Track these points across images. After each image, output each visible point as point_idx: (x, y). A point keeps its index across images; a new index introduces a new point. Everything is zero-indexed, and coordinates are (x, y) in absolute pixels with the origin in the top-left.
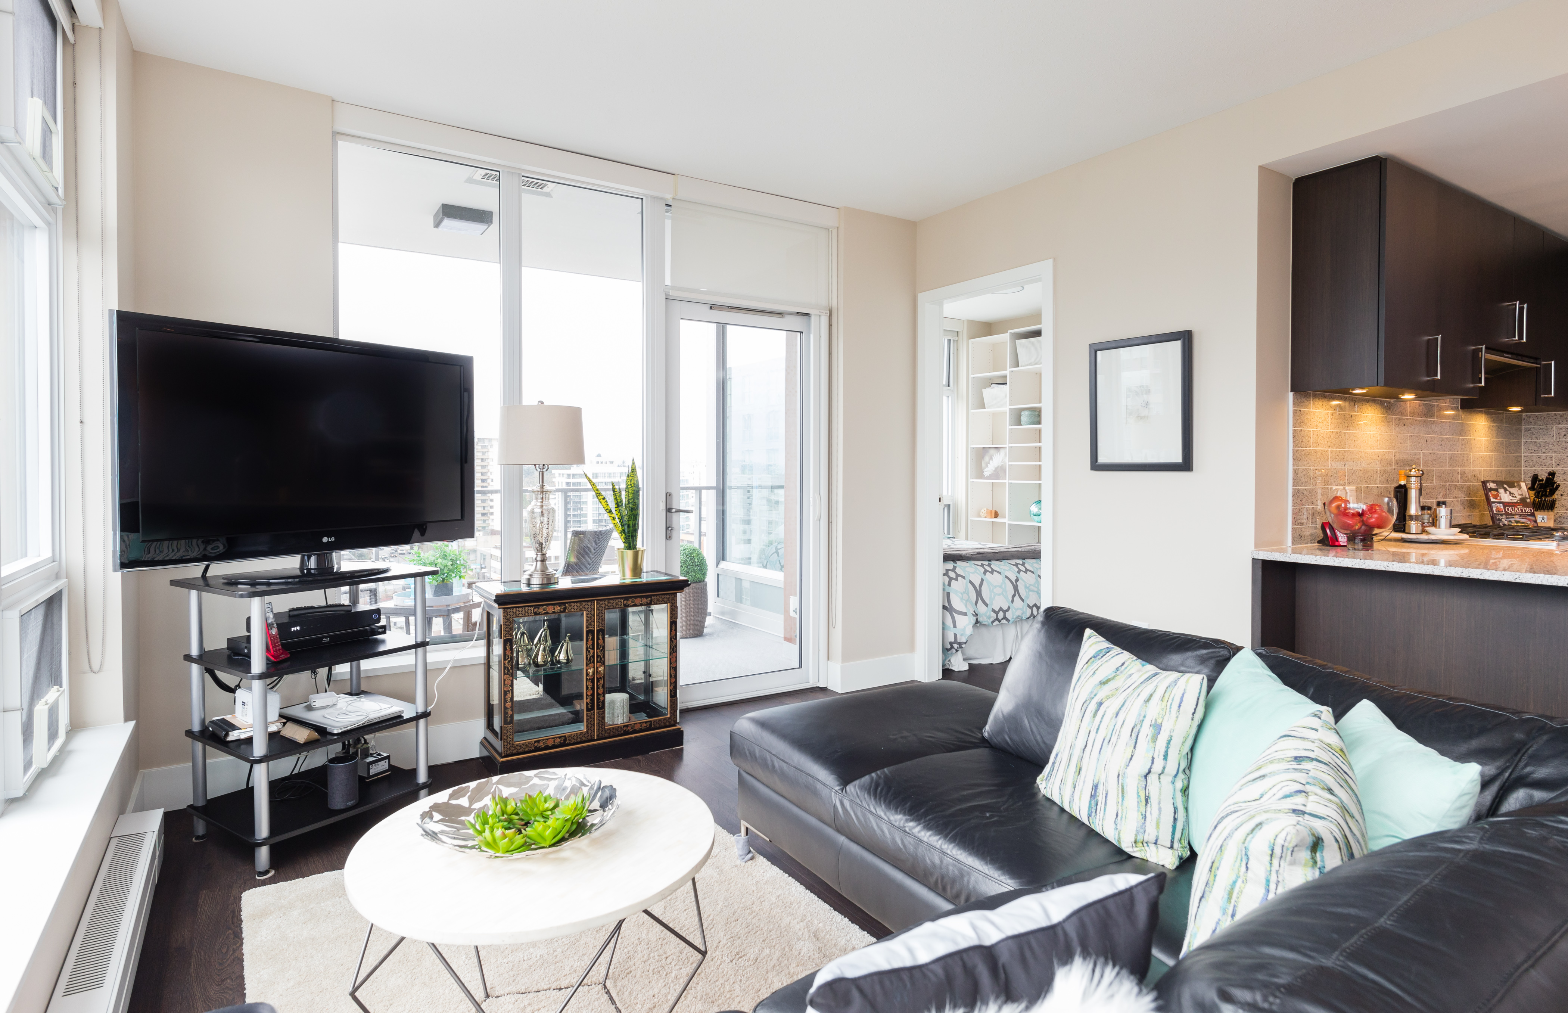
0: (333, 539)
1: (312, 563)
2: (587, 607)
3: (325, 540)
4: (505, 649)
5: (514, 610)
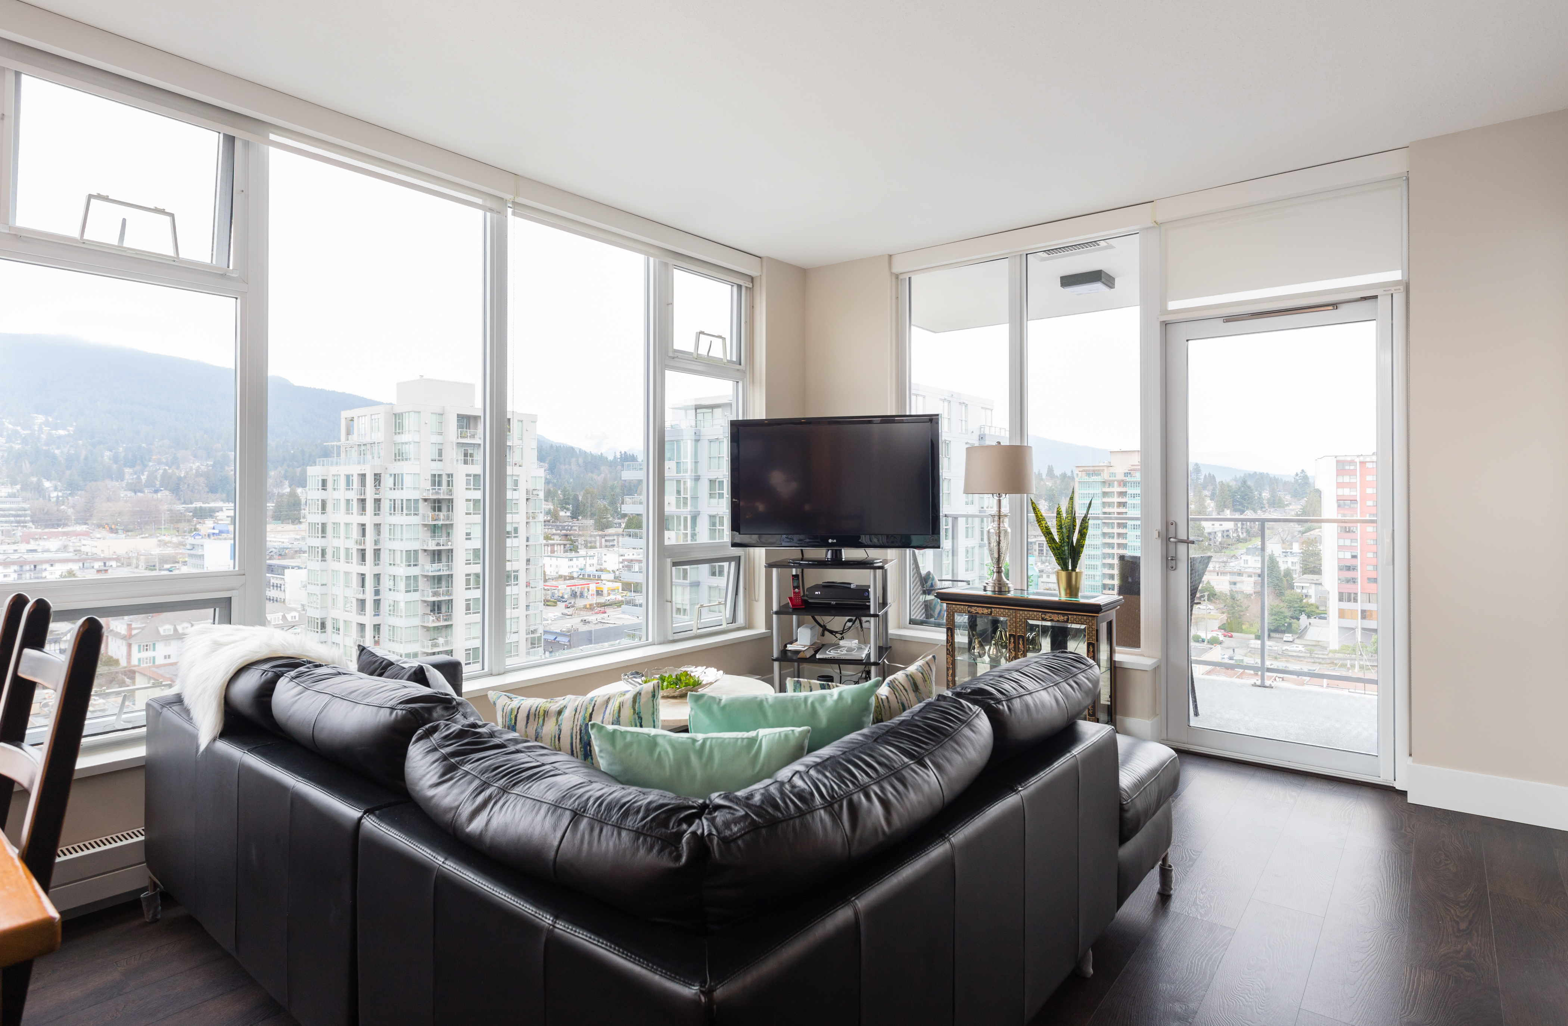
0: (835, 541)
1: (829, 556)
2: (1009, 614)
3: (830, 541)
4: (948, 635)
5: (954, 606)
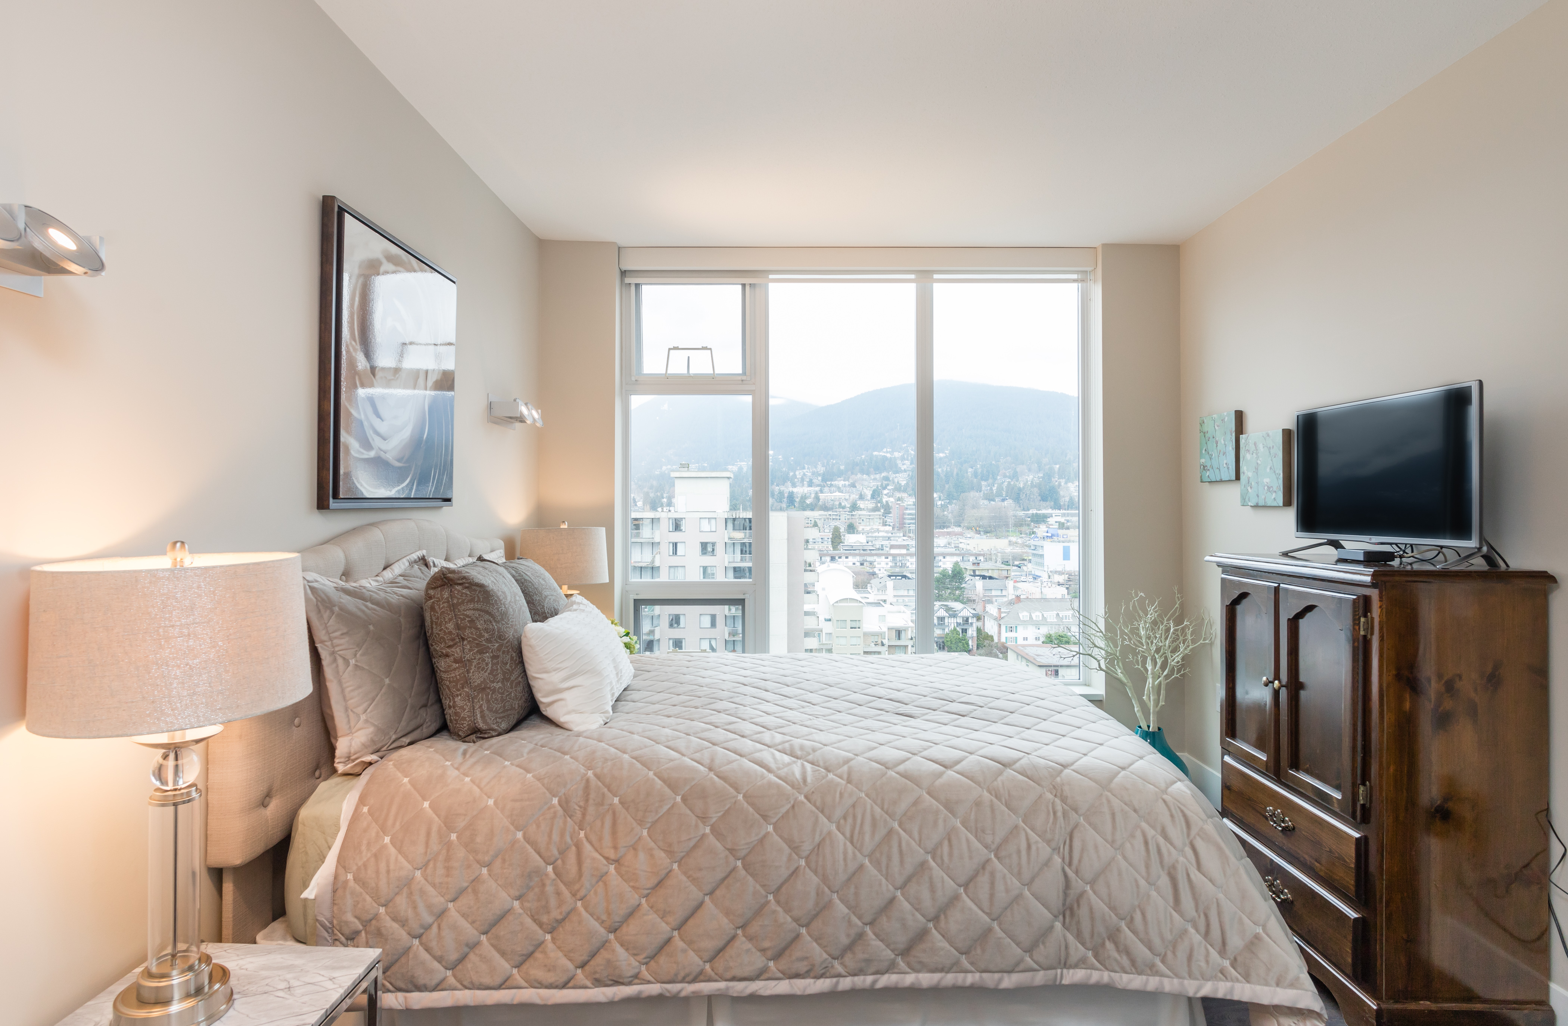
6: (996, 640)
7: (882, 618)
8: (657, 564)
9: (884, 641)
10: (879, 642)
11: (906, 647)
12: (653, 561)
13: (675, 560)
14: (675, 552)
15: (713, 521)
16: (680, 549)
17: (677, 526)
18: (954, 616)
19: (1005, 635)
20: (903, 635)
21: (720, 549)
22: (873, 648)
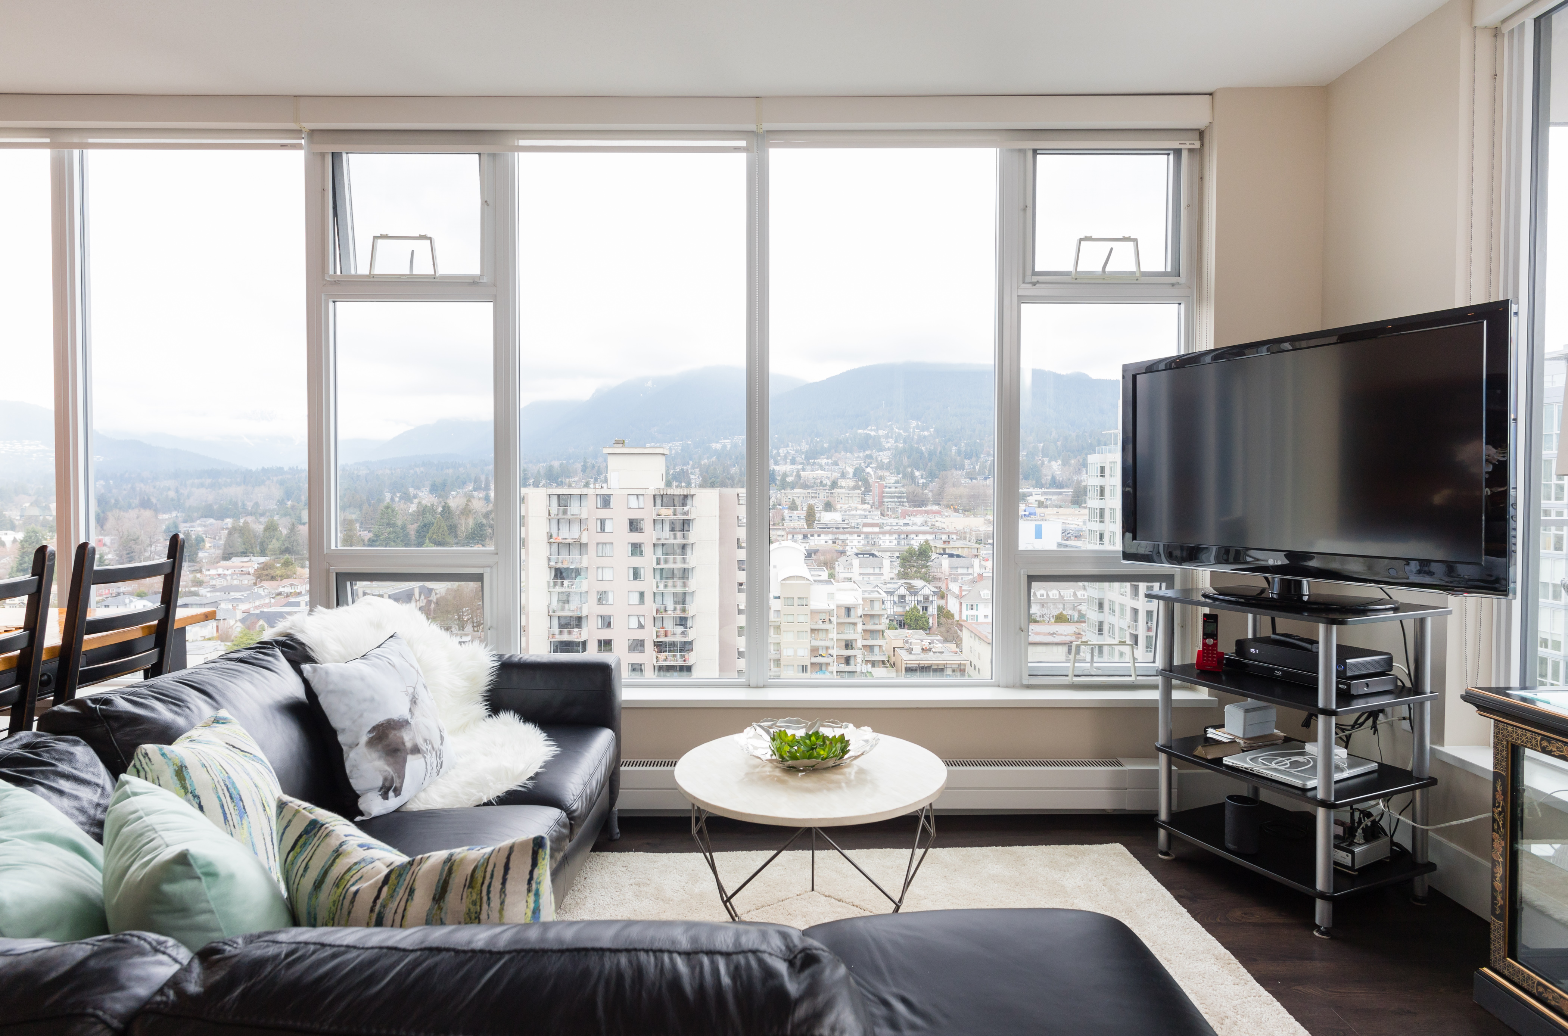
5: (1510, 728)
6: (957, 617)
7: (831, 595)
8: (584, 540)
9: (831, 618)
10: (827, 619)
11: (855, 624)
12: (580, 538)
13: (602, 538)
14: (603, 529)
15: (641, 498)
16: (608, 525)
17: (606, 501)
18: (916, 594)
19: (966, 613)
20: (852, 612)
21: (648, 526)
22: (821, 626)
